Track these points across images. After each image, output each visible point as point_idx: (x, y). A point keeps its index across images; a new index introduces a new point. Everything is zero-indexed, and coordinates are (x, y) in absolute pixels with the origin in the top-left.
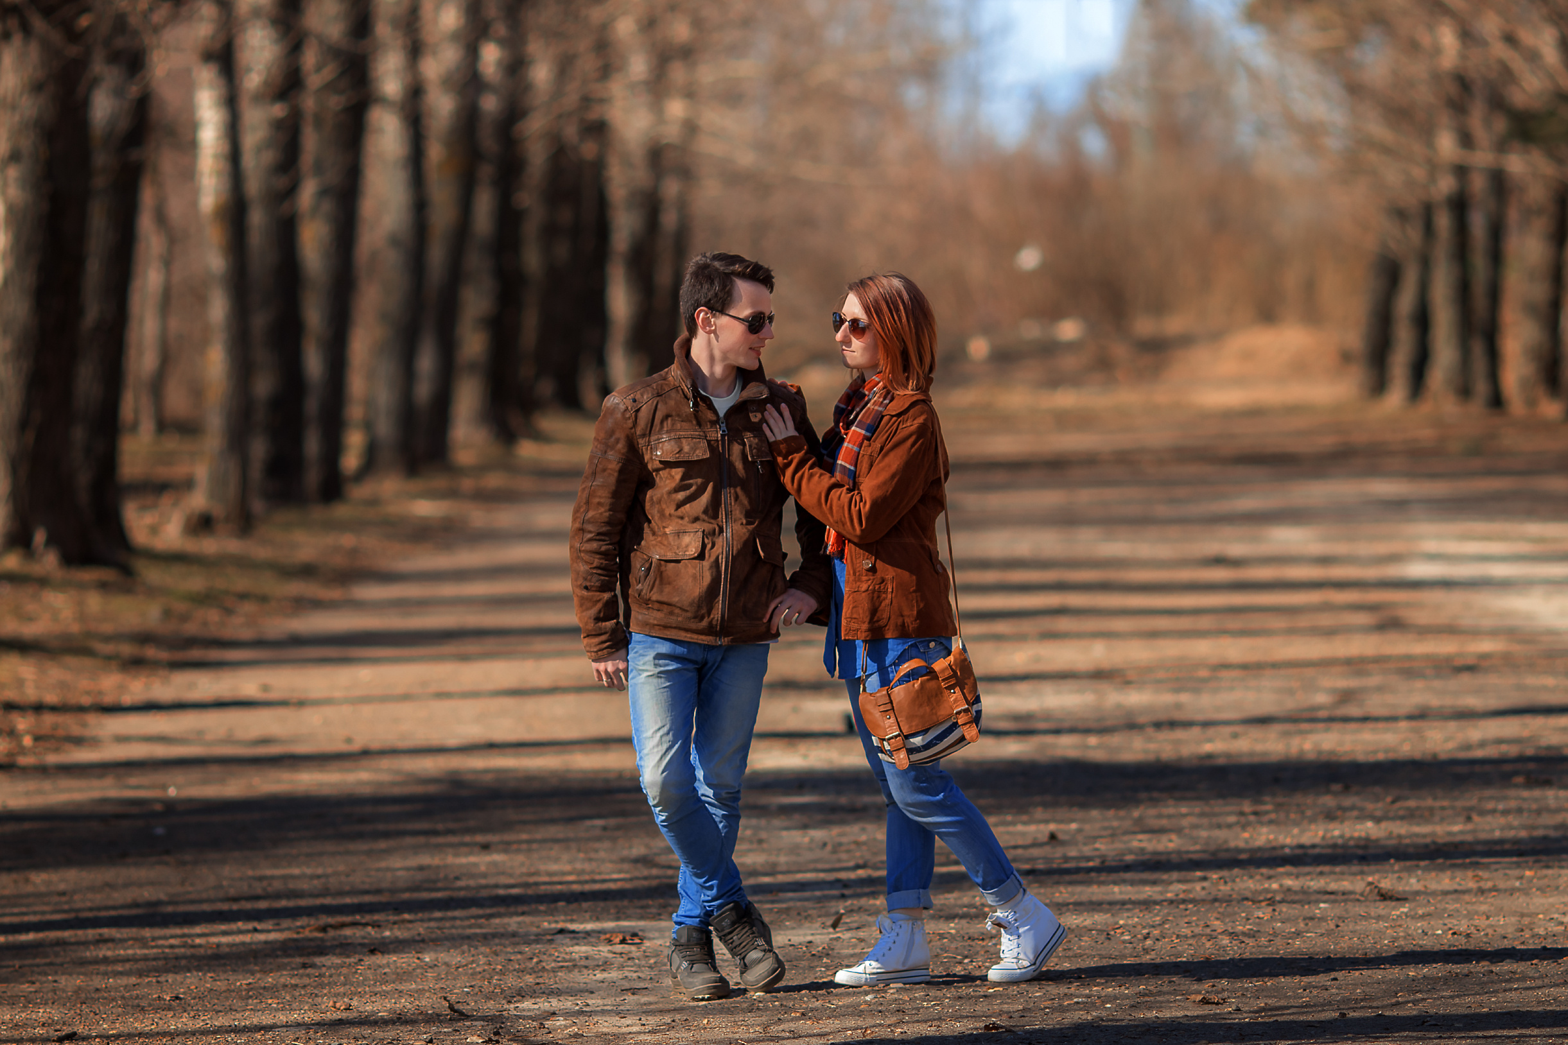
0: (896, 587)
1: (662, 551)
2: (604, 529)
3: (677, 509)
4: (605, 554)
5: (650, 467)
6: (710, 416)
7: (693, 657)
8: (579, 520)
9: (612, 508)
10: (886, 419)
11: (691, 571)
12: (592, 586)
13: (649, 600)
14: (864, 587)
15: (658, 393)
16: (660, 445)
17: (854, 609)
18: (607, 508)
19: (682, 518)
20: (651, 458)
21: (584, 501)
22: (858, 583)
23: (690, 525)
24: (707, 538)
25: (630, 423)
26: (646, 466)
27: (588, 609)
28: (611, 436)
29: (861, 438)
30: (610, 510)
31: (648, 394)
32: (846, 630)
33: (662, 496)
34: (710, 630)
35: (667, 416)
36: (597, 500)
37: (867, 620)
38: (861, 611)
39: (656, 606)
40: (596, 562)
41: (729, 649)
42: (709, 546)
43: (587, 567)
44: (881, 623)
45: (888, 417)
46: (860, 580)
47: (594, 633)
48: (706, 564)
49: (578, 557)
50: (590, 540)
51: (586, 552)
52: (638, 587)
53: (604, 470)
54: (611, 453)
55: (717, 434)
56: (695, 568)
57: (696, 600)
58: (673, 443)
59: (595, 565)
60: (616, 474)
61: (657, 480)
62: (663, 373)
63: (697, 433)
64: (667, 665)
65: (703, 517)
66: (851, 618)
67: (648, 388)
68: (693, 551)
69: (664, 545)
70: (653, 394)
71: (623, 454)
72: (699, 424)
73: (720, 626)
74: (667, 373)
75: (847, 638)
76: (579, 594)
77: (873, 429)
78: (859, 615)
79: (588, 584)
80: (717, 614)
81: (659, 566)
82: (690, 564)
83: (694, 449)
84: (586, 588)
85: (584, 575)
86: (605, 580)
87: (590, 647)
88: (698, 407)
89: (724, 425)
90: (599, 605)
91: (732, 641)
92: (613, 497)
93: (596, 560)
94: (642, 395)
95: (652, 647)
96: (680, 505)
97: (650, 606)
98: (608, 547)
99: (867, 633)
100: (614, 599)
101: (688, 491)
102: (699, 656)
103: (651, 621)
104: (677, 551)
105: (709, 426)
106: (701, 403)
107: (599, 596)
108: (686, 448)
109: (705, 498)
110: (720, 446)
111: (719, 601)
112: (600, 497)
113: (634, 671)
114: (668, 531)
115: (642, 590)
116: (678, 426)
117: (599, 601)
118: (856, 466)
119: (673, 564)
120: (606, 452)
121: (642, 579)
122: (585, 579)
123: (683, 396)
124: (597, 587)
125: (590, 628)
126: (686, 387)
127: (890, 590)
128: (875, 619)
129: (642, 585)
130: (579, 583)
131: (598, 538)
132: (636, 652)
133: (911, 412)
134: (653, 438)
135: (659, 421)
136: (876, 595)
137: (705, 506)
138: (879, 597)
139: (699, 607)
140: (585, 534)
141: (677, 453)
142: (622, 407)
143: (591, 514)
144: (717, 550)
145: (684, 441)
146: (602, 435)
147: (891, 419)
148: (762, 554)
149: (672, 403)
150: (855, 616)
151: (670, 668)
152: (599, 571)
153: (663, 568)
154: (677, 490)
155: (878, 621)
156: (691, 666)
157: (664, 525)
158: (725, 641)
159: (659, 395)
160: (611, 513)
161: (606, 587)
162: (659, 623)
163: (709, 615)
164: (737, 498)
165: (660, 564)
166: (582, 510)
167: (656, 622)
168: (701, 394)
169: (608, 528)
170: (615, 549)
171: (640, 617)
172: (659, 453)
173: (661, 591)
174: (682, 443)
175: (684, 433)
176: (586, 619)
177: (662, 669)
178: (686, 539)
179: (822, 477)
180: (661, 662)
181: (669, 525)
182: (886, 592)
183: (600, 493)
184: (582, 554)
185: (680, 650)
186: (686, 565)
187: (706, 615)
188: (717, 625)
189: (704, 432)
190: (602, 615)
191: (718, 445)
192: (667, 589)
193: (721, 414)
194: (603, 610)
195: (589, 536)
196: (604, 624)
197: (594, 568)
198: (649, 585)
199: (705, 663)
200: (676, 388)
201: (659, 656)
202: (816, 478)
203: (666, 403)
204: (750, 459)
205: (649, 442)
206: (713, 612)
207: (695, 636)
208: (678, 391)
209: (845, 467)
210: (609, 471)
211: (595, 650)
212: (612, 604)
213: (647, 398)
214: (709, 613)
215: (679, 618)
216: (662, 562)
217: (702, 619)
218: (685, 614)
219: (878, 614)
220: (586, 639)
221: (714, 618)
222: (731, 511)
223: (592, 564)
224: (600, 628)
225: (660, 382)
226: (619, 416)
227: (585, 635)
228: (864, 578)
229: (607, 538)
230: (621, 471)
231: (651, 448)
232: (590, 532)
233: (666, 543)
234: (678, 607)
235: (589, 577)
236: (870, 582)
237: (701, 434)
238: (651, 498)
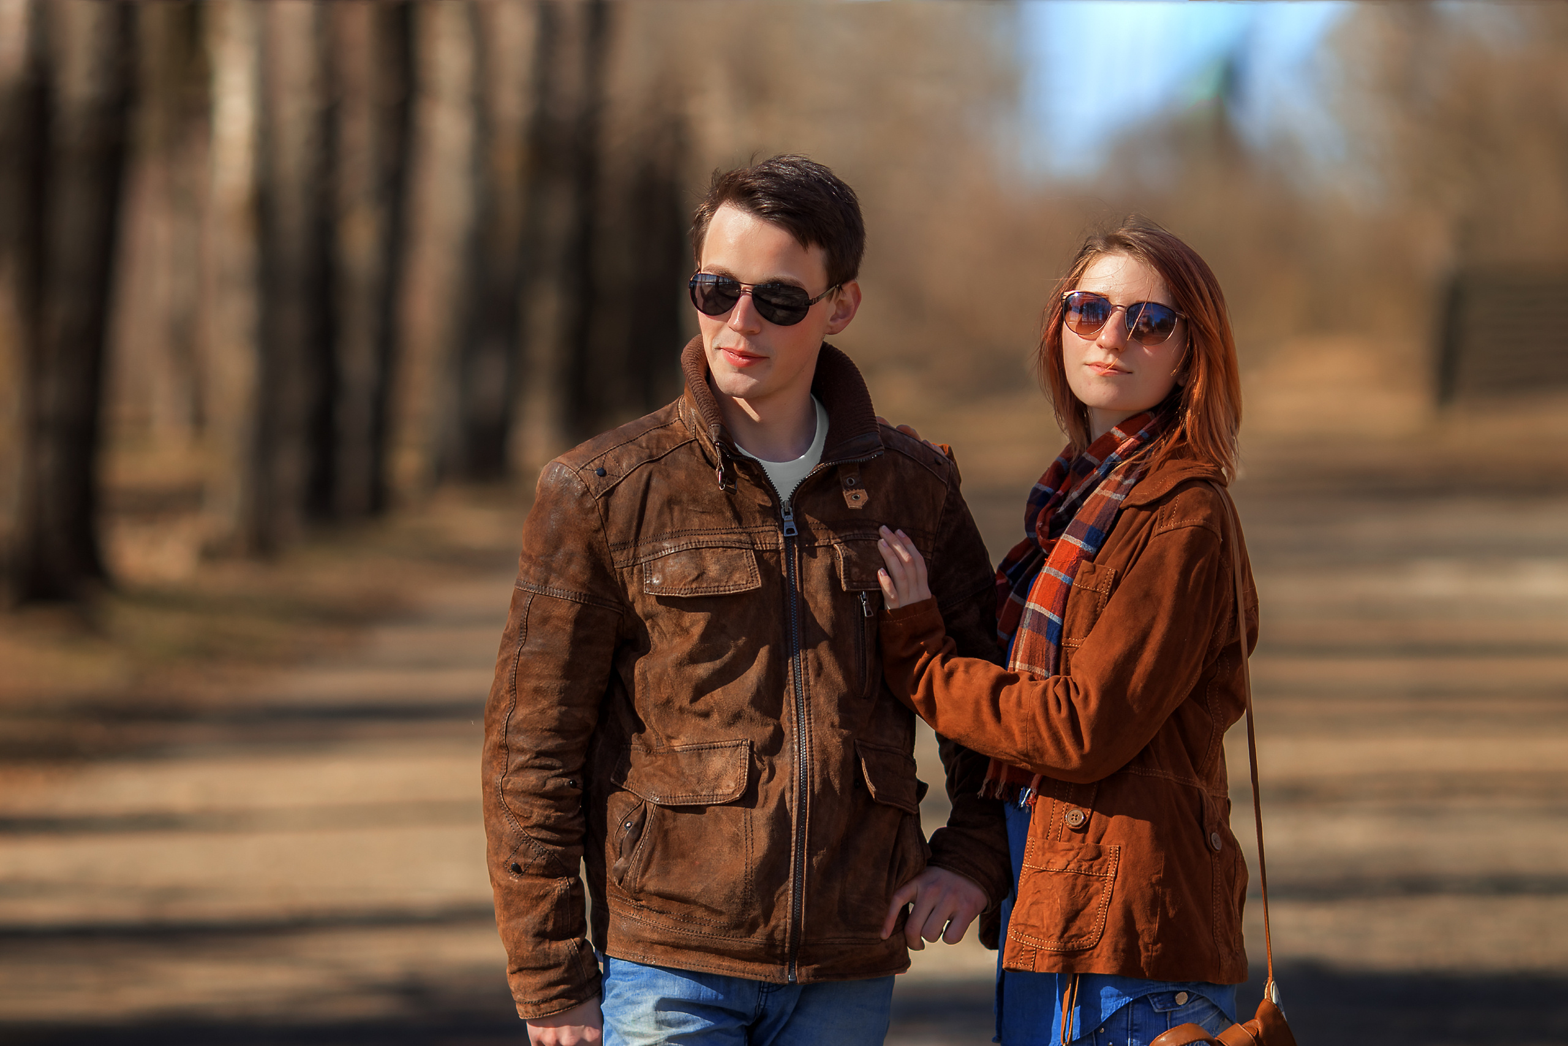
0: (1125, 868)
1: (666, 788)
2: (550, 744)
3: (694, 699)
4: (554, 797)
5: (638, 609)
6: (761, 499)
7: (736, 1005)
8: (497, 727)
9: (566, 699)
10: (1126, 514)
11: (728, 829)
12: (530, 865)
13: (641, 890)
14: (1059, 863)
15: (651, 456)
16: (659, 564)
17: (1035, 908)
18: (555, 698)
19: (706, 715)
20: (641, 592)
21: (507, 686)
22: (1048, 855)
23: (721, 731)
24: (761, 761)
25: (594, 520)
26: (630, 608)
27: (519, 914)
28: (556, 548)
29: (1074, 555)
30: (560, 704)
31: (630, 457)
32: (1013, 949)
33: (664, 671)
34: (769, 953)
35: (670, 502)
36: (531, 684)
37: (1057, 932)
38: (1046, 914)
39: (656, 903)
40: (537, 816)
41: (807, 989)
42: (765, 775)
43: (518, 826)
44: (1085, 941)
45: (1131, 511)
46: (1052, 848)
47: (532, 965)
48: (761, 814)
49: (499, 805)
50: (522, 768)
51: (516, 793)
52: (617, 864)
53: (545, 620)
54: (557, 584)
55: (772, 539)
56: (735, 822)
57: (739, 890)
58: (684, 559)
59: (535, 819)
60: (569, 628)
61: (655, 637)
62: (660, 413)
63: (735, 537)
64: (685, 1022)
65: (750, 711)
66: (1025, 925)
67: (630, 446)
68: (731, 786)
69: (670, 776)
70: (641, 459)
71: (583, 585)
72: (738, 517)
73: (791, 943)
74: (669, 414)
75: (1013, 966)
76: (502, 883)
77: (1097, 538)
78: (1042, 920)
79: (521, 861)
80: (783, 917)
81: (661, 819)
82: (725, 814)
83: (729, 570)
84: (517, 869)
85: (512, 843)
86: (555, 851)
87: (525, 993)
88: (733, 482)
89: (791, 517)
90: (545, 906)
91: (817, 973)
92: (565, 676)
93: (536, 811)
94: (618, 460)
95: (650, 986)
96: (701, 690)
97: (643, 903)
98: (559, 780)
99: (1054, 960)
100: (575, 893)
101: (718, 662)
102: (750, 1004)
103: (647, 935)
104: (698, 789)
105: (759, 522)
106: (740, 473)
107: (543, 886)
108: (713, 570)
109: (754, 674)
110: (783, 562)
111: (786, 890)
112: (539, 677)
113: (614, 1035)
114: (677, 745)
115: (625, 871)
116: (695, 522)
117: (545, 896)
118: (1062, 616)
119: (689, 815)
120: (546, 582)
121: (627, 846)
122: (515, 850)
123: (703, 460)
124: (539, 866)
125: (526, 954)
126: (708, 438)
127: (1111, 874)
128: (1073, 931)
129: (627, 859)
130: (502, 859)
131: (537, 762)
132: (617, 996)
133: (1180, 498)
134: (643, 550)
135: (655, 514)
136: (1080, 881)
137: (754, 689)
138: (1086, 886)
139: (746, 904)
140: (512, 756)
141: (693, 580)
142: (579, 487)
143: (522, 712)
144: (781, 781)
145: (708, 554)
146: (538, 547)
147: (1135, 516)
148: (872, 788)
149: (681, 475)
150: (1033, 921)
151: (690, 1029)
152: (544, 834)
153: (669, 824)
154: (693, 658)
155: (1079, 936)
156: (733, 1024)
157: (669, 731)
158: (801, 974)
159: (653, 460)
160: (564, 709)
161: (553, 869)
162: (663, 938)
163: (767, 921)
164: (819, 670)
165: (663, 815)
166: (503, 706)
167: (656, 937)
168: (741, 455)
169: (560, 741)
170: (574, 785)
171: (624, 926)
172: (655, 581)
173: (665, 872)
174: (702, 559)
175: (707, 538)
176: (517, 934)
177: (674, 1031)
178: (717, 762)
179: (972, 670)
180: (671, 1015)
181: (679, 733)
182: (1102, 879)
183: (538, 668)
184: (508, 799)
185: (707, 993)
186: (717, 815)
187: (761, 920)
188: (783, 940)
189: (749, 534)
190: (550, 926)
191: (778, 562)
192: (679, 868)
193: (785, 494)
194: (552, 915)
195: (521, 759)
196: (554, 945)
197: (532, 827)
198: (640, 860)
199: (762, 1016)
200: (688, 444)
201: (664, 1004)
202: (959, 676)
203: (668, 476)
204: (844, 588)
205: (636, 557)
206: (775, 912)
207: (738, 965)
208: (691, 449)
209: (1041, 615)
210: (555, 622)
211: (535, 1000)
212: (571, 901)
213: (630, 466)
214: (767, 916)
215: (705, 929)
216: (668, 812)
217: (752, 928)
218: (715, 920)
219: (1079, 923)
220: (516, 976)
221: (776, 927)
222: (808, 698)
223: (528, 818)
224: (547, 955)
225: (654, 433)
226: (571, 507)
227: (515, 968)
228: (1062, 845)
229: (556, 763)
230: (579, 622)
231: (641, 571)
232: (522, 751)
233: (673, 770)
234: (702, 906)
235: (522, 847)
236: (1072, 853)
237: (743, 538)
238: (644, 674)
